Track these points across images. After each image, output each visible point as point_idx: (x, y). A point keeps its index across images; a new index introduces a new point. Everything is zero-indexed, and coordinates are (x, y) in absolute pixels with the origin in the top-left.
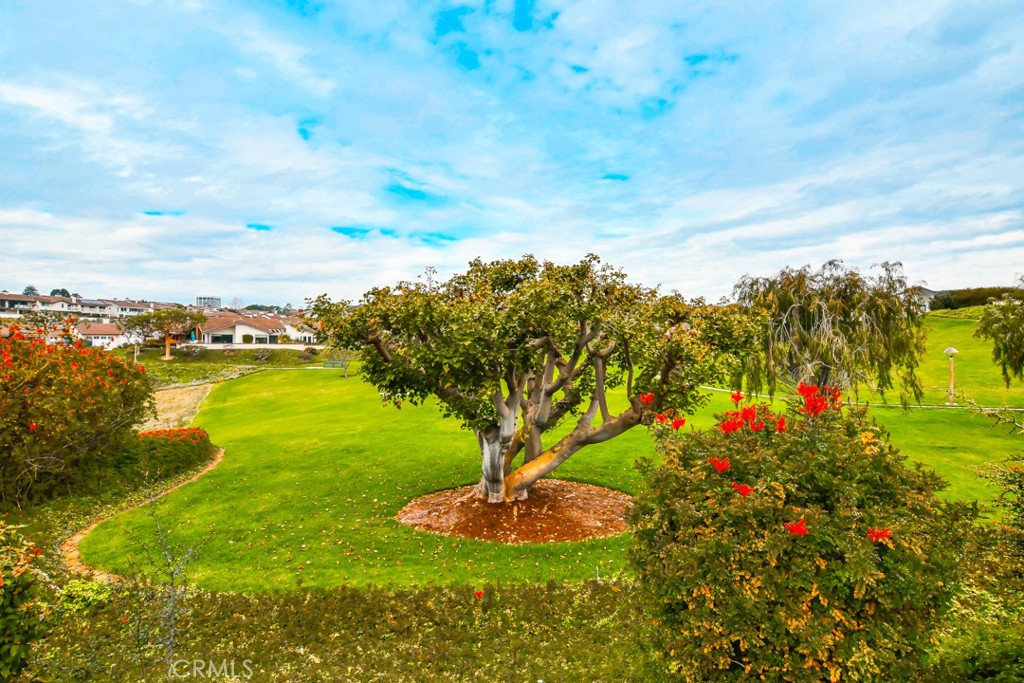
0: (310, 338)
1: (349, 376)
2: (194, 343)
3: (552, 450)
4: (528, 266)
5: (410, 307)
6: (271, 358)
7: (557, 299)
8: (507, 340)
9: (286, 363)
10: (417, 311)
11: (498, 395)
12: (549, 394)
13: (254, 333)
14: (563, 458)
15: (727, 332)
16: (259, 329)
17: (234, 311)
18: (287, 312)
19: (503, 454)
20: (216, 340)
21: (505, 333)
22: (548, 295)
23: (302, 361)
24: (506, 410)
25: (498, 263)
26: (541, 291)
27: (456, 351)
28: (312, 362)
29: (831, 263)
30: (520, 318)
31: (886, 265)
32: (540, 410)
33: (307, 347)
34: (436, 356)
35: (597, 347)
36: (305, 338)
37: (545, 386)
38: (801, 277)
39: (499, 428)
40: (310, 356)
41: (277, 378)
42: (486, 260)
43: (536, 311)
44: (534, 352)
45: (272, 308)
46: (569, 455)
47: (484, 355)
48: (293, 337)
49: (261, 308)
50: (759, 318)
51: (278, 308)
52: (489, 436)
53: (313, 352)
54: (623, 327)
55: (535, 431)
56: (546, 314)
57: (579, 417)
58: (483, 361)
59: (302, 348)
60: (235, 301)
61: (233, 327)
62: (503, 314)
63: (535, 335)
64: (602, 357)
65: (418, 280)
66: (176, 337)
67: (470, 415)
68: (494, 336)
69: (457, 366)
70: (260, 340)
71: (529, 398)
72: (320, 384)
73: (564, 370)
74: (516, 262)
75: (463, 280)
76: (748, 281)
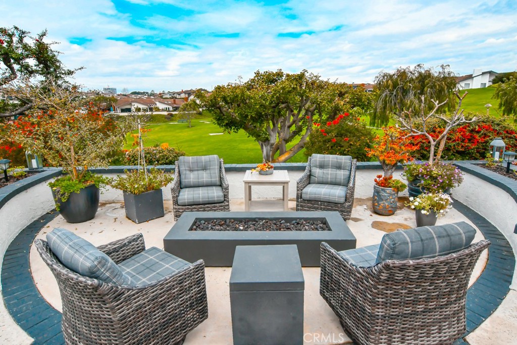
0: (169, 108)
1: (192, 127)
2: (112, 112)
3: (291, 150)
4: (280, 74)
5: (235, 94)
6: (152, 119)
7: (291, 89)
8: (273, 105)
9: (159, 121)
10: (238, 95)
11: (268, 127)
12: (289, 127)
13: (141, 106)
14: (295, 153)
15: (359, 99)
16: (143, 104)
17: (125, 95)
18: (152, 94)
19: (271, 150)
20: (123, 111)
21: (270, 103)
22: (287, 88)
23: (166, 120)
24: (272, 133)
25: (267, 72)
26: (285, 86)
27: (253, 110)
28: (172, 120)
29: (418, 66)
30: (277, 97)
31: (442, 66)
32: (286, 134)
33: (168, 113)
34: (245, 112)
35: (309, 108)
36: (166, 108)
37: (287, 124)
38: (404, 72)
39: (269, 140)
40: (170, 117)
41: (157, 129)
42: (262, 72)
43: (283, 93)
44: (283, 109)
45: (144, 93)
46: (298, 152)
47: (264, 111)
48: (160, 108)
49: (138, 93)
50: (375, 93)
51: (147, 93)
52: (266, 143)
53: (172, 115)
54: (317, 99)
55: (284, 142)
56: (287, 95)
57: (301, 137)
58: (263, 113)
59: (165, 113)
60: (124, 90)
61: (131, 104)
62: (270, 95)
63: (283, 103)
64: (310, 111)
65: (236, 82)
66: (103, 110)
67: (258, 136)
68: (267, 103)
69: (254, 116)
70: (145, 110)
71: (281, 129)
72: (178, 131)
73: (295, 117)
74: (275, 73)
75: (253, 80)
76: (382, 75)
